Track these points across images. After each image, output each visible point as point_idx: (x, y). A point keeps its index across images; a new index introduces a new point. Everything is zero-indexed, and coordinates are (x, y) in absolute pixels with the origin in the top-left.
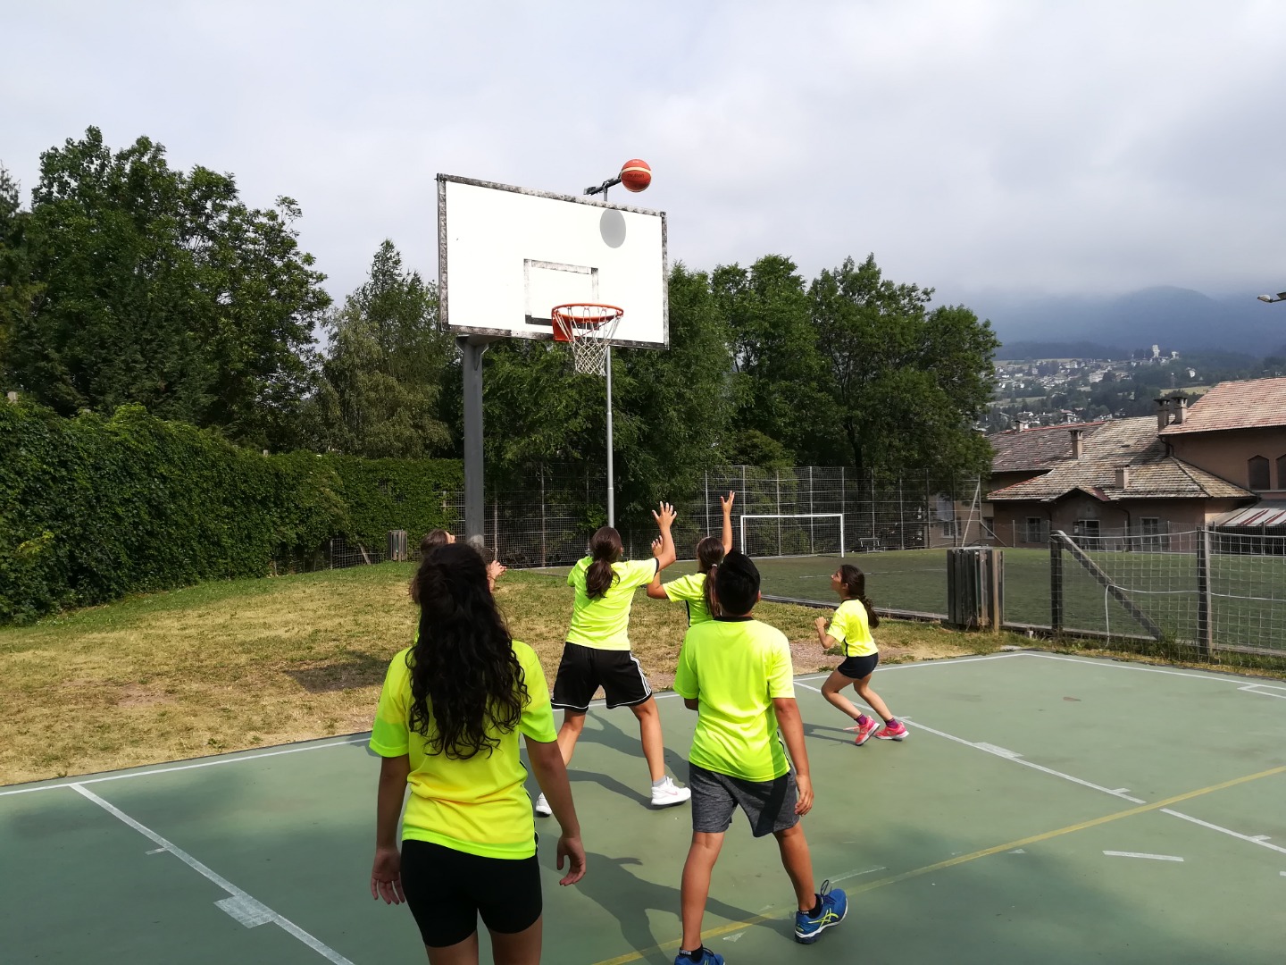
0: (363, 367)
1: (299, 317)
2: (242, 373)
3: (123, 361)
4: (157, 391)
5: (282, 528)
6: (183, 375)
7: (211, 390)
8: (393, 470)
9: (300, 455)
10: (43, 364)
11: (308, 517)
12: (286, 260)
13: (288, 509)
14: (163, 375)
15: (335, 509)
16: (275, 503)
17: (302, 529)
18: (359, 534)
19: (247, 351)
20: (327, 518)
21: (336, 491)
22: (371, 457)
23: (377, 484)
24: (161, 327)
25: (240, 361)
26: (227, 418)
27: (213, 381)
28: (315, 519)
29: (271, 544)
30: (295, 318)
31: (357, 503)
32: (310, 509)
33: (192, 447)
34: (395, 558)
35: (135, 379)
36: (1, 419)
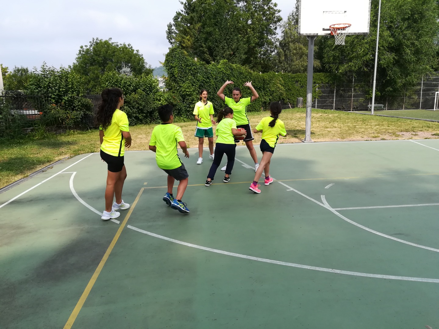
0: (292, 42)
1: (272, 26)
2: (254, 47)
3: (222, 46)
4: (230, 55)
5: (265, 97)
6: (238, 49)
7: (246, 53)
8: (300, 77)
9: (271, 73)
10: (201, 48)
11: (273, 93)
12: (268, 6)
13: (267, 91)
14: (232, 50)
15: (281, 91)
16: (263, 89)
17: (271, 97)
18: (288, 99)
19: (256, 39)
20: (278, 93)
21: (282, 85)
22: (293, 73)
23: (295, 82)
24: (231, 34)
25: (254, 43)
26: (250, 62)
27: (246, 50)
28: (275, 94)
29: (262, 102)
30: (271, 26)
31: (288, 89)
32: (273, 91)
33: (240, 72)
34: (299, 107)
35: (225, 51)
36: (193, 66)
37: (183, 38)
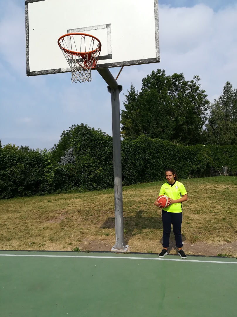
4: (160, 132)
6: (167, 127)
8: (228, 148)
21: (209, 155)
27: (174, 128)
30: (202, 108)
31: (217, 158)
34: (224, 175)
37: (126, 121)
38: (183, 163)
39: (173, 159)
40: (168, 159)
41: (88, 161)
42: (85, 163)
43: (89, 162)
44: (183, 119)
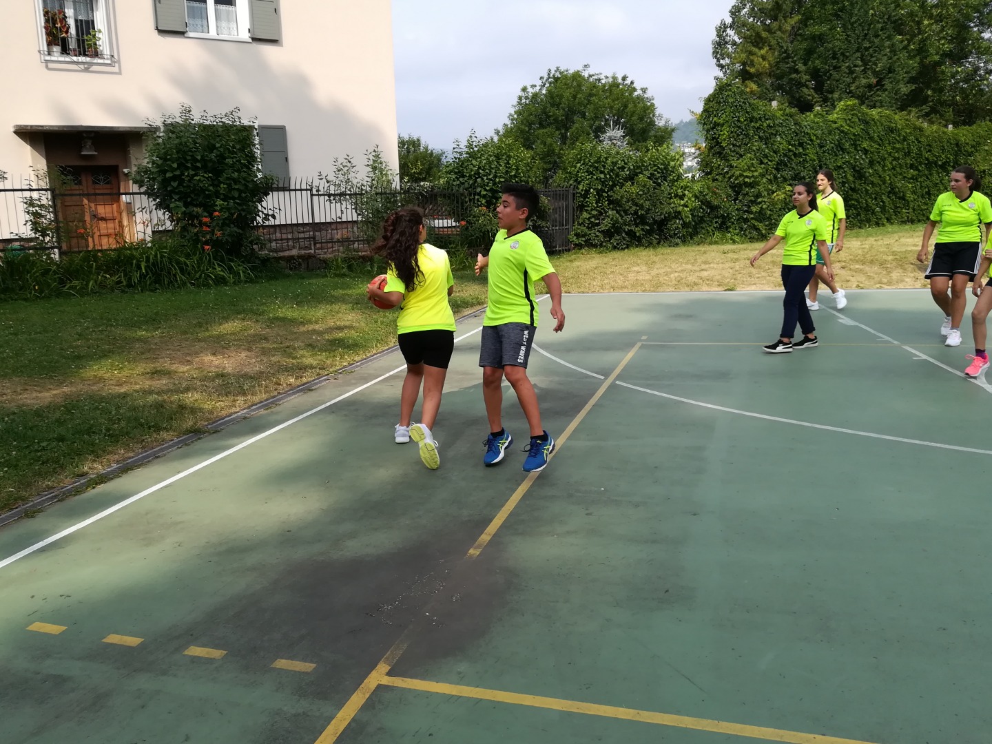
2: (939, 64)
3: (847, 67)
4: (870, 87)
6: (890, 71)
7: (912, 80)
9: (981, 127)
10: (794, 76)
14: (875, 73)
24: (877, 36)
25: (937, 54)
26: (925, 101)
27: (914, 73)
33: (889, 127)
35: (854, 79)
36: (767, 119)
37: (751, 53)
38: (935, 178)
39: (912, 166)
40: (901, 167)
41: (753, 171)
42: (747, 177)
43: (756, 174)
44: (943, 45)
